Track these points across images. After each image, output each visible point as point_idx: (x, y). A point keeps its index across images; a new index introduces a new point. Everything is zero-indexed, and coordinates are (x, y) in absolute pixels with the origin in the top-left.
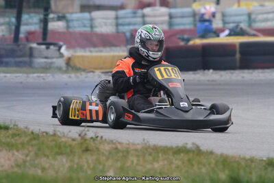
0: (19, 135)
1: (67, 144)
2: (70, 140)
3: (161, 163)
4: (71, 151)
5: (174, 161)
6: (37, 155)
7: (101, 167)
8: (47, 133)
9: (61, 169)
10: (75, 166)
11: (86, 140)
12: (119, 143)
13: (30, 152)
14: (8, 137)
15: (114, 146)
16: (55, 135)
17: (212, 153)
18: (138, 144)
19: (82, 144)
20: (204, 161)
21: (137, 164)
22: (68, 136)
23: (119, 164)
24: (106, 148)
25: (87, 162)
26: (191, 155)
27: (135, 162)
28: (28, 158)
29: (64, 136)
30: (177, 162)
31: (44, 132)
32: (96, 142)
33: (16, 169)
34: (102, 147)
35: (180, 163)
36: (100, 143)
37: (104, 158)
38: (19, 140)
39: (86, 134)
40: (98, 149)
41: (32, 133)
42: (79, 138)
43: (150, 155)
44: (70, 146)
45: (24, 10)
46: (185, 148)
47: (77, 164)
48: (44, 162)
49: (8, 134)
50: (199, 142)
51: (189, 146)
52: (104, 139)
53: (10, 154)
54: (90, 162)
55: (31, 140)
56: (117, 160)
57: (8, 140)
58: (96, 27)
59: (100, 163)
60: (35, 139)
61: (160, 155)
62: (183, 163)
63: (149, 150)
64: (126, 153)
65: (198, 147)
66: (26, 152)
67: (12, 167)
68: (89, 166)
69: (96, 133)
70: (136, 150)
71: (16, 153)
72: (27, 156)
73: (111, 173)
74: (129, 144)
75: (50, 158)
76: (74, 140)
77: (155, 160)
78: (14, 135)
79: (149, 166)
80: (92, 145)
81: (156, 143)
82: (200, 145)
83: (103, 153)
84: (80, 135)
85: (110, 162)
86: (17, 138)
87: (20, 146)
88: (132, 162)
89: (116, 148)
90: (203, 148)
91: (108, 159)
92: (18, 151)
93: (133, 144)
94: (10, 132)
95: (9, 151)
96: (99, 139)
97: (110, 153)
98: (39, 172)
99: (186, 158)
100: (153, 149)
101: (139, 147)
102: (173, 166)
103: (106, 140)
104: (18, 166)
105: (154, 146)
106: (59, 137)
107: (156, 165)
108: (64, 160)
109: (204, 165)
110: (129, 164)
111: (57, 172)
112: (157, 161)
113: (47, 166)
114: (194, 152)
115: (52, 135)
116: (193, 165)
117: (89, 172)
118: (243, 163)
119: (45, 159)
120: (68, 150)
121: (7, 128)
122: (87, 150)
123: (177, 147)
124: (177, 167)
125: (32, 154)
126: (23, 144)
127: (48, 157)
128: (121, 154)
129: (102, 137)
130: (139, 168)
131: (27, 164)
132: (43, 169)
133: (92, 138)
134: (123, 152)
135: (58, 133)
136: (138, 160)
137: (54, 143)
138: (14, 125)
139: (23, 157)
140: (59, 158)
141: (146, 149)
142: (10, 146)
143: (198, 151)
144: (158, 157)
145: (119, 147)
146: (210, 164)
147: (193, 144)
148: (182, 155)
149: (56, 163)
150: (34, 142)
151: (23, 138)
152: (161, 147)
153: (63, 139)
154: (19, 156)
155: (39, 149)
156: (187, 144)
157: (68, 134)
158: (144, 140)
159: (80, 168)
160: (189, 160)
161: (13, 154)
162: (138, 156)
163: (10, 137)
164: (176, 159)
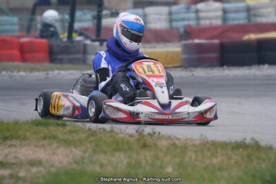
0: (76, 131)
1: (125, 140)
2: (127, 136)
3: (220, 159)
4: (129, 148)
5: (233, 156)
6: (95, 152)
7: (159, 163)
8: (104, 130)
9: (120, 165)
10: (134, 162)
11: (143, 136)
12: (178, 139)
13: (87, 148)
14: (66, 133)
15: (172, 142)
16: (112, 131)
17: (271, 148)
18: (196, 140)
19: (139, 140)
20: (264, 156)
21: (196, 160)
22: (126, 132)
23: (177, 160)
24: (165, 143)
25: (145, 158)
26: (250, 150)
27: (194, 157)
28: (86, 155)
29: (121, 132)
30: (236, 157)
31: (101, 129)
32: (154, 138)
33: (74, 166)
34: (159, 143)
35: (239, 158)
36: (158, 139)
37: (162, 154)
38: (76, 137)
39: (143, 130)
40: (155, 145)
41: (90, 129)
42: (136, 135)
43: (209, 150)
44: (128, 142)
45: (78, 7)
46: (244, 143)
47: (136, 160)
48: (103, 158)
49: (64, 132)
50: (258, 138)
51: (248, 141)
52: (161, 134)
53: (68, 151)
54: (148, 157)
55: (88, 136)
56: (175, 156)
57: (66, 136)
58: (150, 23)
59: (158, 158)
60: (92, 135)
61: (219, 150)
62: (242, 158)
63: (208, 146)
64: (185, 148)
65: (257, 143)
66: (83, 148)
67: (71, 164)
68: (147, 163)
69: (153, 129)
70: (194, 146)
71: (74, 150)
72: (85, 152)
73: (169, 169)
74: (186, 140)
75: (108, 154)
76: (131, 136)
77: (214, 155)
78: (71, 132)
79: (208, 162)
80: (149, 141)
81: (214, 139)
82: (259, 140)
83: (161, 150)
84: (137, 131)
85: (168, 158)
86: (75, 135)
87: (77, 142)
88: (191, 157)
89: (174, 144)
90: (263, 143)
91: (166, 155)
92: (75, 147)
93: (191, 140)
94: (68, 129)
95: (67, 148)
96: (156, 135)
97: (168, 149)
98: (98, 168)
99: (245, 153)
100: (211, 145)
101: (197, 143)
102: (233, 161)
103: (163, 136)
104: (76, 162)
105: (213, 141)
106: (117, 133)
107: (215, 161)
108: (122, 157)
109: (264, 161)
110: (187, 159)
111: (115, 169)
112: (216, 157)
113: (105, 162)
114: (253, 147)
115: (109, 132)
116: (252, 161)
117: (148, 168)
119: (103, 155)
120: (126, 147)
122: (145, 146)
123: (236, 142)
124: (237, 162)
125: (90, 150)
126: (80, 141)
127: (105, 153)
128: (179, 150)
129: (159, 133)
130: (198, 163)
131: (86, 161)
132: (102, 166)
133: (149, 134)
134: (181, 148)
135: (115, 129)
136: (197, 156)
137: (111, 139)
139: (81, 154)
140: (117, 154)
141: (205, 145)
142: (67, 143)
143: (256, 146)
144: (217, 152)
145: (177, 142)
146: (269, 159)
147: (252, 139)
148: (241, 150)
149: (114, 159)
150: (92, 138)
151: (80, 135)
152: (219, 142)
153: (121, 136)
154: (77, 152)
155: (97, 146)
156: (245, 139)
157: (125, 131)
158: (202, 135)
159: (139, 164)
160: (248, 156)
161: (71, 151)
162: (196, 152)
163: (68, 133)
164: (235, 155)
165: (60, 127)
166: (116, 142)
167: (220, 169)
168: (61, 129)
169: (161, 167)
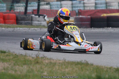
0: (9, 55)
2: (31, 58)
3: (69, 69)
6: (14, 65)
7: (42, 70)
10: (30, 70)
11: (38, 58)
12: (53, 60)
14: (5, 56)
15: (50, 61)
16: (25, 56)
17: (92, 65)
19: (36, 60)
21: (58, 69)
22: (32, 56)
23: (50, 69)
24: (47, 61)
26: (83, 65)
27: (57, 68)
29: (30, 56)
31: (21, 54)
32: (43, 59)
33: (3, 71)
34: (44, 62)
35: (77, 69)
36: (44, 60)
37: (44, 66)
39: (39, 56)
40: (42, 62)
41: (15, 55)
42: (36, 57)
43: (65, 65)
44: (30, 61)
46: (81, 62)
47: (32, 69)
49: (4, 55)
50: (88, 60)
51: (83, 62)
52: (47, 58)
53: (3, 64)
54: (37, 68)
55: (14, 58)
56: (50, 67)
57: (4, 58)
59: (41, 68)
60: (16, 57)
61: (69, 65)
62: (79, 69)
64: (55, 64)
66: (10, 63)
67: (2, 70)
69: (44, 55)
70: (59, 63)
71: (5, 64)
72: (10, 65)
73: (45, 73)
74: (57, 60)
75: (20, 66)
76: (33, 58)
77: (67, 67)
78: (7, 55)
79: (63, 70)
80: (40, 60)
82: (88, 61)
83: (44, 65)
85: (46, 69)
86: (8, 57)
87: (8, 60)
88: (56, 68)
90: (89, 63)
91: (46, 67)
93: (60, 60)
94: (6, 54)
95: (3, 63)
97: (47, 64)
98: (13, 72)
100: (67, 63)
101: (61, 62)
102: (74, 70)
103: (48, 58)
104: (4, 69)
105: (68, 61)
107: (67, 70)
108: (26, 67)
109: (88, 70)
110: (54, 69)
111: (21, 72)
112: (67, 68)
113: (17, 69)
116: (83, 70)
117: (36, 72)
118: (105, 70)
119: (18, 66)
120: (29, 63)
121: (5, 52)
122: (37, 62)
123: (78, 62)
124: (76, 71)
125: (13, 64)
128: (52, 65)
130: (59, 71)
131: (9, 68)
132: (16, 71)
133: (42, 57)
134: (53, 64)
135: (27, 55)
137: (23, 59)
138: (8, 51)
139: (8, 66)
140: (24, 66)
141: (64, 63)
142: (3, 60)
143: (87, 64)
146: (90, 69)
147: (85, 60)
148: (79, 65)
149: (22, 68)
151: (10, 57)
153: (28, 58)
155: (16, 62)
156: (82, 60)
158: (64, 58)
160: (81, 68)
161: (4, 64)
162: (59, 66)
163: (6, 56)
164: (76, 68)
165: (3, 53)
166: (25, 61)
167: (68, 74)
168: (3, 54)
169: (42, 72)
